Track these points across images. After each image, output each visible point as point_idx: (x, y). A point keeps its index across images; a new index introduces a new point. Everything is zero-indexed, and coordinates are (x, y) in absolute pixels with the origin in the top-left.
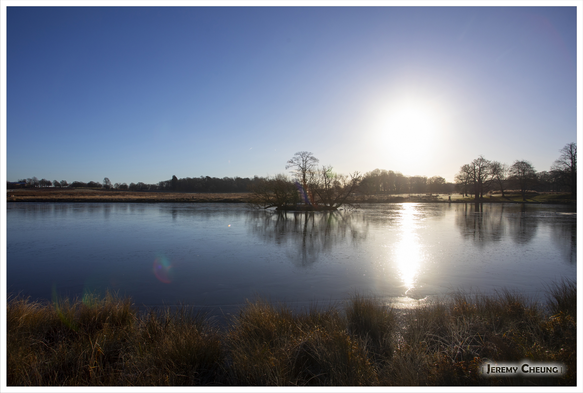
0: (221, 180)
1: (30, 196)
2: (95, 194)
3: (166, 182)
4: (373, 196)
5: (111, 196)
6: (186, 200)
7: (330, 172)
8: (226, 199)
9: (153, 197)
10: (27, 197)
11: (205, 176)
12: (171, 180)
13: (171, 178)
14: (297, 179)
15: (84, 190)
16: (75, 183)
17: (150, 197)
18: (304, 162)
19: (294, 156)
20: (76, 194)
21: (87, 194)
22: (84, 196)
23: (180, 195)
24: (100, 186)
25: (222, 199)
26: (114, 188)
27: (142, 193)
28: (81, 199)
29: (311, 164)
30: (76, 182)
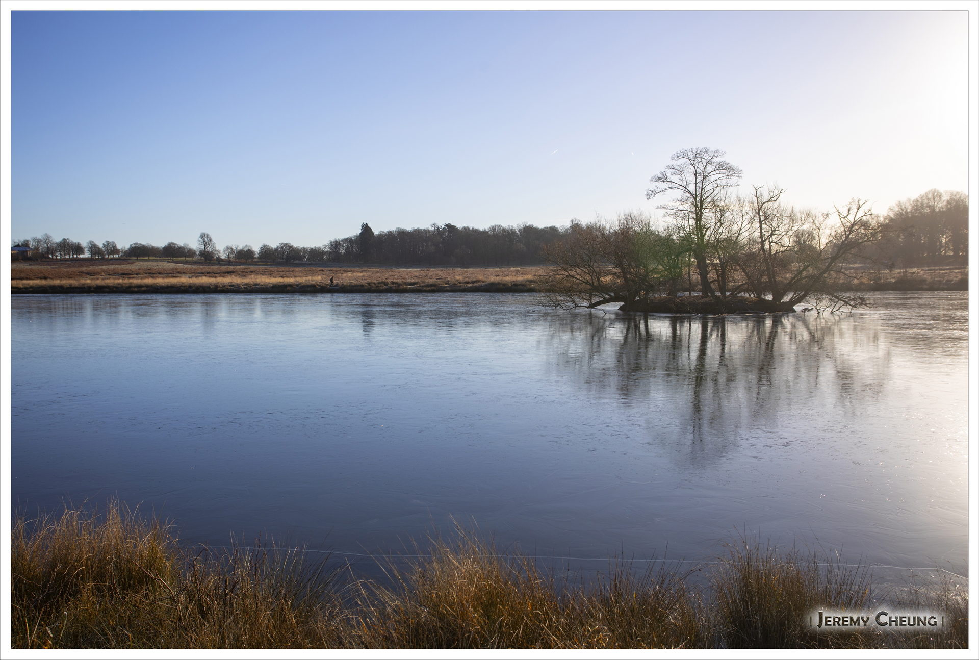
0: (484, 233)
1: (37, 278)
2: (179, 273)
3: (346, 240)
4: (914, 270)
5: (216, 277)
6: (390, 287)
7: (776, 205)
8: (492, 284)
9: (314, 278)
10: (31, 282)
11: (441, 224)
12: (357, 237)
13: (358, 231)
14: (679, 225)
15: (155, 264)
16: (135, 247)
17: (304, 278)
18: (699, 179)
19: (670, 163)
20: (137, 274)
21: (160, 273)
22: (153, 278)
23: (378, 274)
24: (191, 253)
25: (483, 282)
26: (223, 257)
27: (287, 269)
28: (147, 286)
29: (718, 182)
30: (136, 244)
